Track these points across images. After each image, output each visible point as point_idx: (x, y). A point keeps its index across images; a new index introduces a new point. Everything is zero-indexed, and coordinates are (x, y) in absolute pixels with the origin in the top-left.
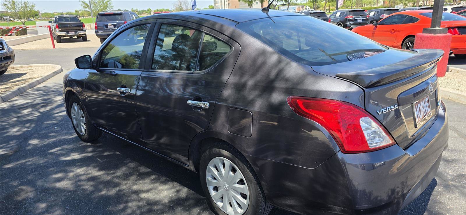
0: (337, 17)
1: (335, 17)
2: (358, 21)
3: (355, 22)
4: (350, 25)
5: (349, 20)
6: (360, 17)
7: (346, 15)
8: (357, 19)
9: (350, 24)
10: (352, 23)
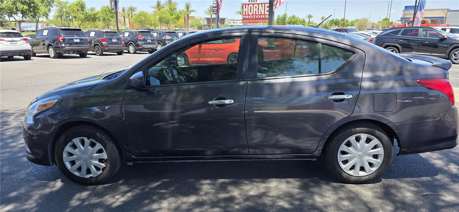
0: (125, 37)
1: (124, 36)
2: (148, 41)
3: (145, 41)
4: (141, 45)
5: (140, 40)
6: (149, 37)
7: (136, 35)
8: (147, 40)
9: (142, 43)
10: (143, 43)
